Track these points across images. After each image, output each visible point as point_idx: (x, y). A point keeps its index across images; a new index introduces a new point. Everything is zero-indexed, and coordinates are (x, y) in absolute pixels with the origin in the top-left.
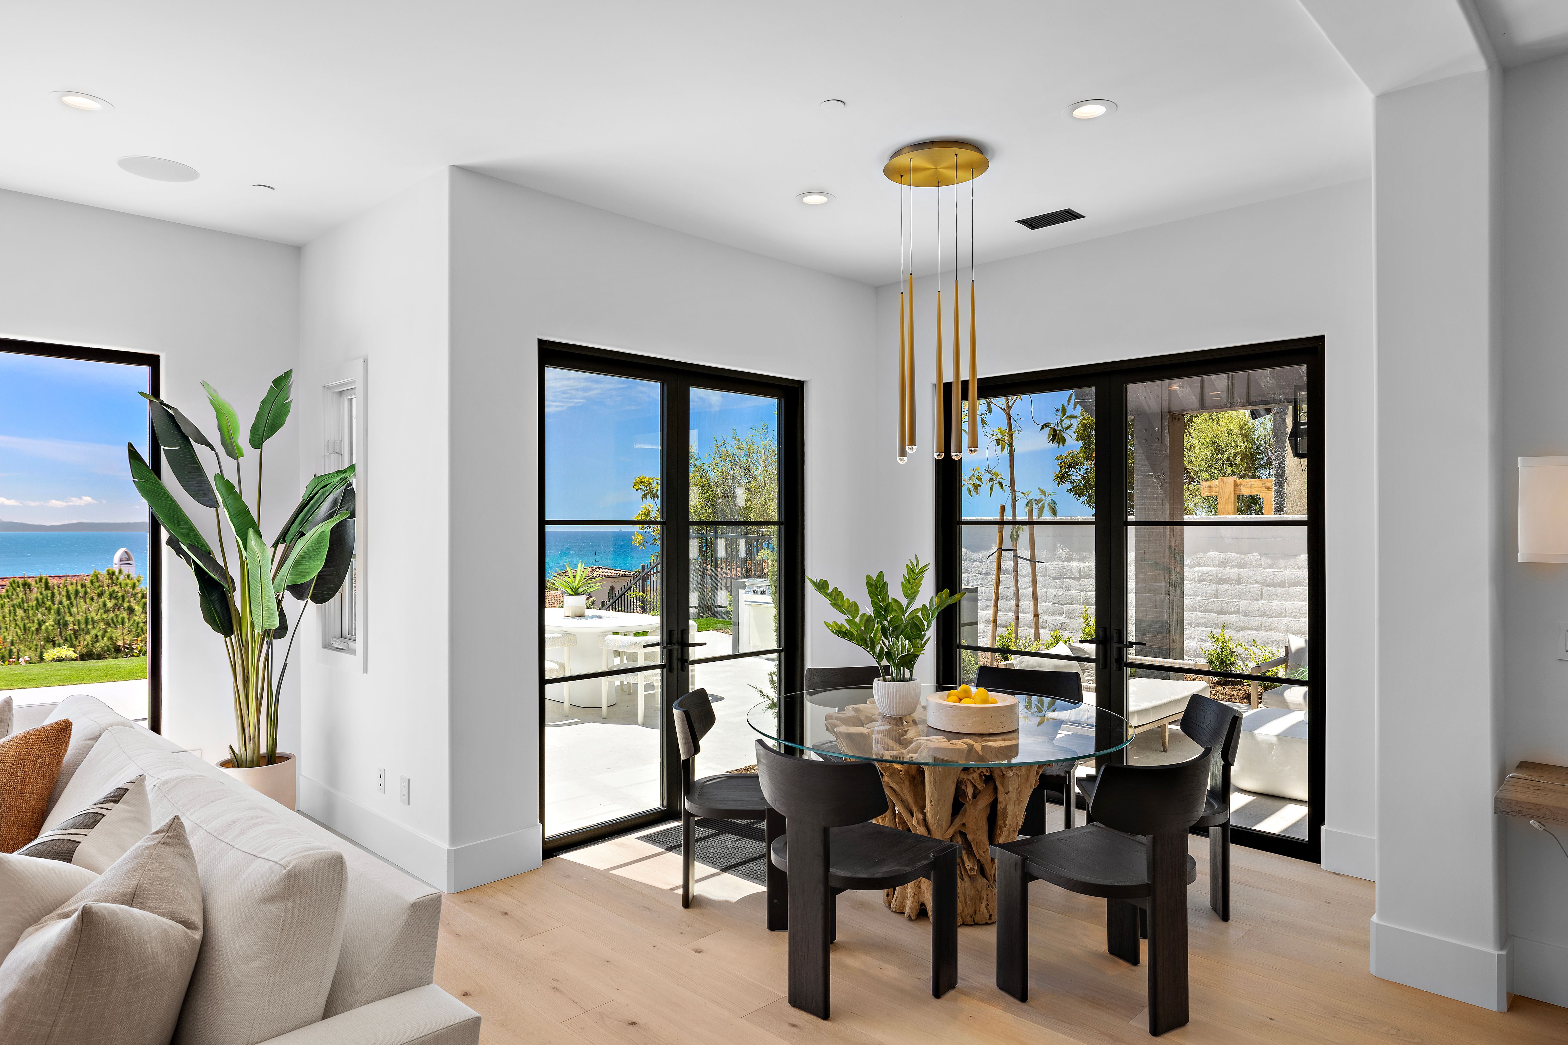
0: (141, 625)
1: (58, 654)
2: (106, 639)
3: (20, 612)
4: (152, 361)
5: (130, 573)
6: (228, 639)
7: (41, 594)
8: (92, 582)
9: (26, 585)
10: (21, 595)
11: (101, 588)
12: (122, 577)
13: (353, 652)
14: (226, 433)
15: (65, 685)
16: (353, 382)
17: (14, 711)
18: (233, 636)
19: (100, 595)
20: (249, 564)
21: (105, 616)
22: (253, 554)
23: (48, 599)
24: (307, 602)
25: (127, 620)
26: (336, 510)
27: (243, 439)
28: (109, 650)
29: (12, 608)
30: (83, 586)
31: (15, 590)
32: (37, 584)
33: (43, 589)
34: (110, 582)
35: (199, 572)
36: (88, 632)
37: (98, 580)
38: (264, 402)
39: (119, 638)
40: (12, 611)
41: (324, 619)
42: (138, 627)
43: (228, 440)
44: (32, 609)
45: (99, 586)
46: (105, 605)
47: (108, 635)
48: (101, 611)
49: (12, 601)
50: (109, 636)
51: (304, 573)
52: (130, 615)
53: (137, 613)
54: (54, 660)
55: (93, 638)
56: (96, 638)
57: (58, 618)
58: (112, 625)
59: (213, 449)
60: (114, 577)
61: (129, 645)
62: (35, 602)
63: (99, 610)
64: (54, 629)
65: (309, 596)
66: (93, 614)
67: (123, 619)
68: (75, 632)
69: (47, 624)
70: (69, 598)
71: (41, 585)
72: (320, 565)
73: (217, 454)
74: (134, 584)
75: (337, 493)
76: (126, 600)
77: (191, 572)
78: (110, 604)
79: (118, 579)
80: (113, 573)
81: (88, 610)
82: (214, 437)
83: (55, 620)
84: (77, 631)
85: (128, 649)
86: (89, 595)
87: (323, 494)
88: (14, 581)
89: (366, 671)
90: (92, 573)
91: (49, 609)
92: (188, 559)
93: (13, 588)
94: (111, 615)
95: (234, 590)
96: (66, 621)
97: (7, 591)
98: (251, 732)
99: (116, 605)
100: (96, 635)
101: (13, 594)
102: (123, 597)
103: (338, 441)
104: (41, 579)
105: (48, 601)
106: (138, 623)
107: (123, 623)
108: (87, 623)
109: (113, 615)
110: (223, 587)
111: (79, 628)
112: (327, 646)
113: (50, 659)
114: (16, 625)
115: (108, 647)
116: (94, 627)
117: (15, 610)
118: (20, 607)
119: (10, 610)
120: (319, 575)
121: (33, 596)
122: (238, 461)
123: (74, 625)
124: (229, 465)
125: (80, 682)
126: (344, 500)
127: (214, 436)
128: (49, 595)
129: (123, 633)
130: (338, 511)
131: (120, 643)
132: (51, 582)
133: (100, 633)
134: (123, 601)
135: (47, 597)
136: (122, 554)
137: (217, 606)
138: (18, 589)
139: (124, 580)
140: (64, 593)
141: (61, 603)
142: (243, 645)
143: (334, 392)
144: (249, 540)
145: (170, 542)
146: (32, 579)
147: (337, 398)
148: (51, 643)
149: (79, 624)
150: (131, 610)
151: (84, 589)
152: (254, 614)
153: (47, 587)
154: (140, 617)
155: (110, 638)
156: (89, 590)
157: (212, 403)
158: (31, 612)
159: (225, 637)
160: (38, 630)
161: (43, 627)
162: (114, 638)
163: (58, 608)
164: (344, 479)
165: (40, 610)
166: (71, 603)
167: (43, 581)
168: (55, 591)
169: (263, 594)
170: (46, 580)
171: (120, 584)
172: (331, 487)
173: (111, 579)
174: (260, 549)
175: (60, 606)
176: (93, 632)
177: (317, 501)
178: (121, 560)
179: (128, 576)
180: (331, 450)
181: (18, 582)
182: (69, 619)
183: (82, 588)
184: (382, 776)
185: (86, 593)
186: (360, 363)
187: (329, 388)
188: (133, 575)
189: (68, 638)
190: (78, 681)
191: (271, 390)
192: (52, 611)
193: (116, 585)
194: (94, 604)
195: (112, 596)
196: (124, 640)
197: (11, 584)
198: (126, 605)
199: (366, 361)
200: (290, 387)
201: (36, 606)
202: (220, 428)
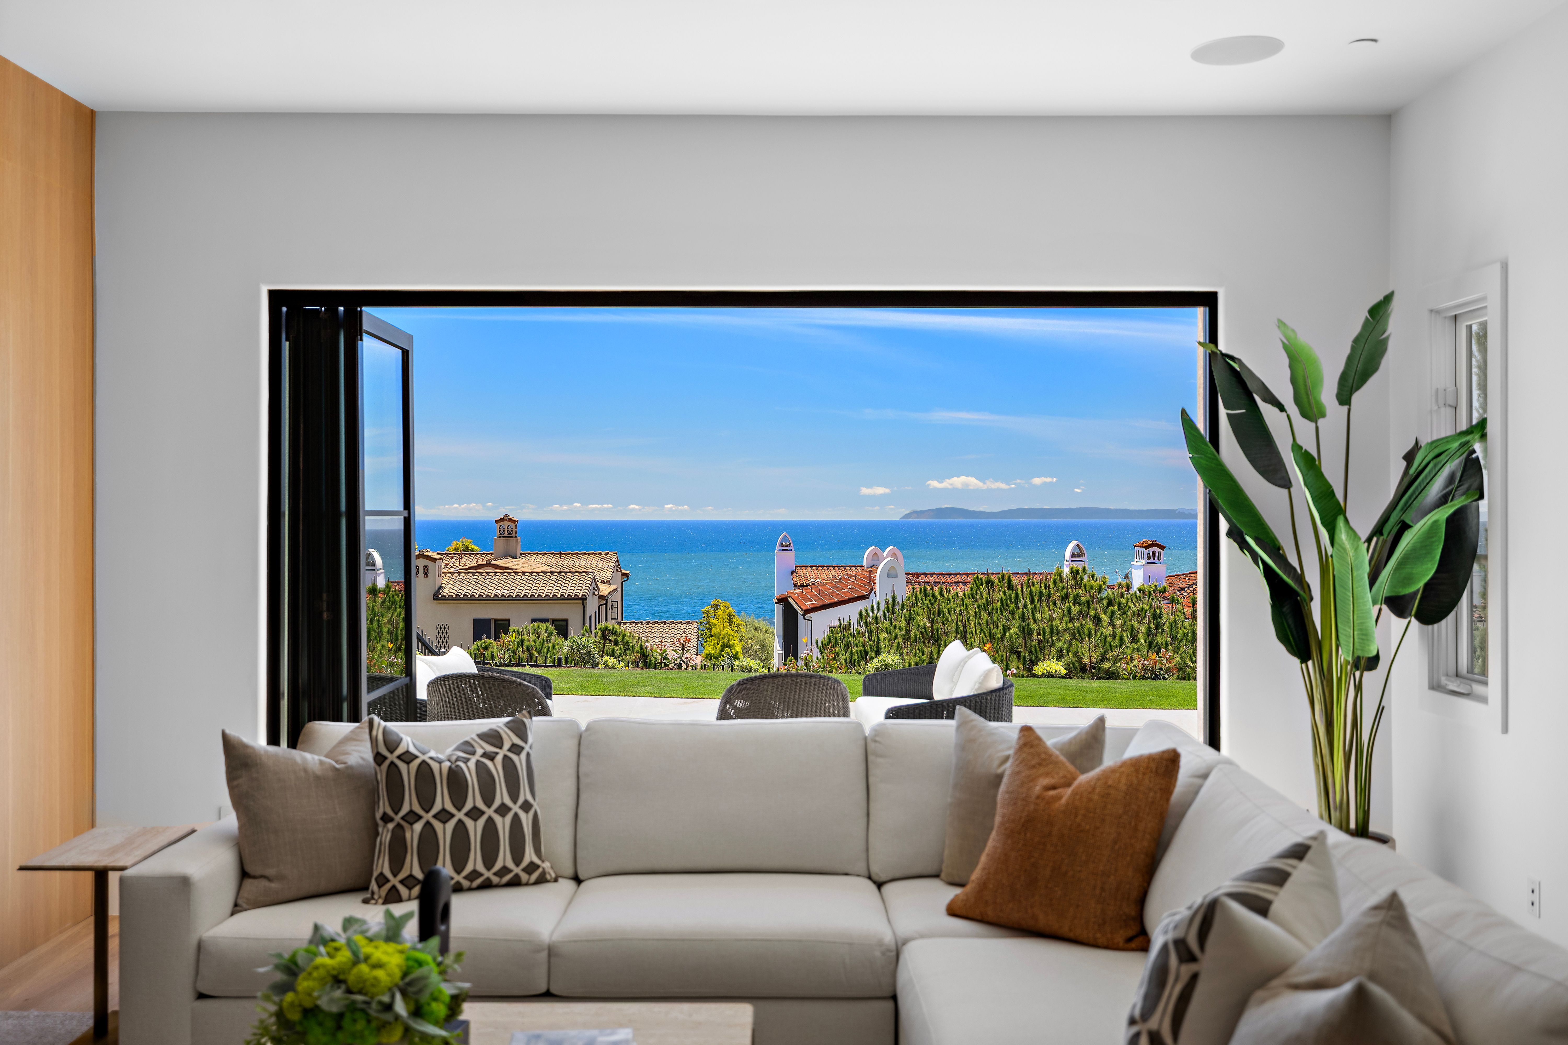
0: (1109, 639)
1: (1048, 669)
2: (1071, 655)
3: (984, 615)
4: (1209, 300)
5: (1095, 572)
6: (1304, 665)
7: (1005, 594)
8: (1055, 582)
9: (990, 583)
10: (984, 594)
11: (1065, 591)
12: (1086, 578)
13: (1484, 700)
14: (1302, 387)
15: (1061, 707)
16: (1484, 299)
17: (1108, 733)
18: (1310, 663)
19: (1064, 598)
20: (1336, 564)
21: (1070, 625)
22: (1342, 550)
23: (1011, 601)
24: (1409, 622)
25: (1093, 632)
26: (1452, 489)
27: (1328, 394)
28: (1075, 668)
29: (977, 610)
30: (1047, 587)
31: (979, 588)
32: (1000, 582)
33: (1006, 589)
34: (1073, 582)
35: (1269, 573)
36: (1053, 645)
37: (1061, 580)
38: (1356, 341)
39: (1086, 655)
40: (978, 613)
41: (1432, 649)
42: (1105, 642)
43: (1304, 396)
44: (997, 612)
45: (1063, 588)
46: (1070, 612)
47: (1073, 649)
48: (1066, 619)
49: (976, 601)
50: (1074, 651)
51: (1409, 580)
52: (1096, 626)
53: (1104, 624)
54: (1043, 675)
55: (1058, 652)
56: (1061, 652)
57: (1023, 624)
58: (1078, 637)
59: (1282, 408)
60: (1078, 577)
61: (1095, 664)
62: (999, 604)
63: (1062, 618)
64: (1018, 638)
65: (1413, 612)
66: (1057, 622)
67: (1089, 630)
68: (1040, 642)
69: (1012, 631)
70: (1032, 601)
71: (1004, 584)
72: (1431, 569)
73: (1288, 417)
74: (1100, 587)
75: (1452, 466)
76: (1092, 606)
77: (1258, 573)
78: (1075, 610)
79: (1082, 579)
80: (1077, 571)
81: (1051, 619)
82: (1285, 394)
83: (1019, 627)
84: (1042, 641)
85: (1094, 668)
86: (1053, 597)
87: (1435, 466)
88: (978, 578)
89: (1505, 729)
90: (1054, 572)
91: (1013, 613)
92: (1255, 557)
93: (977, 586)
94: (1077, 624)
95: (1312, 599)
96: (1031, 629)
97: (972, 589)
98: (1337, 796)
99: (1081, 612)
100: (1061, 649)
101: (977, 593)
102: (1088, 602)
103: (1451, 388)
104: (1003, 576)
105: (1011, 603)
106: (1105, 638)
107: (1090, 636)
108: (1052, 632)
109: (1079, 625)
110: (1298, 594)
111: (1044, 638)
112: (1435, 686)
113: (1040, 674)
114: (982, 629)
115: (1073, 664)
116: (1059, 640)
117: (980, 611)
118: (985, 609)
119: (976, 612)
120: (1427, 585)
121: (997, 596)
122: (1316, 423)
123: (1039, 634)
124: (1305, 429)
125: (1076, 705)
126: (1465, 474)
127: (1284, 392)
128: (1013, 596)
129: (1090, 649)
130: (1455, 491)
131: (1086, 661)
132: (1015, 580)
133: (1065, 646)
134: (1089, 608)
135: (1010, 598)
136: (1074, 548)
137: (1291, 621)
138: (981, 587)
139: (1088, 581)
140: (1028, 595)
141: (1025, 606)
142: (1326, 676)
143: (1445, 318)
144: (1337, 531)
145: (1230, 534)
146: (995, 575)
147: (1449, 325)
148: (1016, 655)
149: (1044, 634)
150: (1097, 620)
151: (1047, 591)
152: (1342, 634)
153: (1010, 587)
154: (1107, 630)
155: (1076, 654)
156: (1052, 592)
157: (1286, 348)
158: (995, 616)
159: (1302, 663)
160: (1003, 637)
161: (1007, 635)
162: (1080, 654)
163: (1023, 612)
164: (1463, 445)
165: (1004, 614)
166: (1035, 607)
167: (1006, 578)
168: (1019, 591)
169: (1355, 608)
170: (1009, 577)
171: (1085, 586)
172: (1447, 456)
173: (1075, 578)
174: (1352, 544)
175: (1025, 610)
176: (1058, 645)
177: (1426, 477)
178: (1073, 555)
179: (1093, 576)
180: (1441, 402)
181: (981, 579)
182: (1033, 626)
183: (1046, 589)
184: (1536, 891)
185: (1049, 595)
186: (1496, 271)
187: (1438, 312)
188: (1097, 575)
189: (1033, 649)
190: (1074, 703)
191: (1366, 323)
192: (1017, 616)
193: (1080, 587)
194: (1057, 610)
195: (1076, 600)
196: (1090, 657)
197: (975, 581)
198: (1092, 613)
199: (1505, 267)
200: (1388, 316)
201: (1000, 608)
202: (1293, 381)
